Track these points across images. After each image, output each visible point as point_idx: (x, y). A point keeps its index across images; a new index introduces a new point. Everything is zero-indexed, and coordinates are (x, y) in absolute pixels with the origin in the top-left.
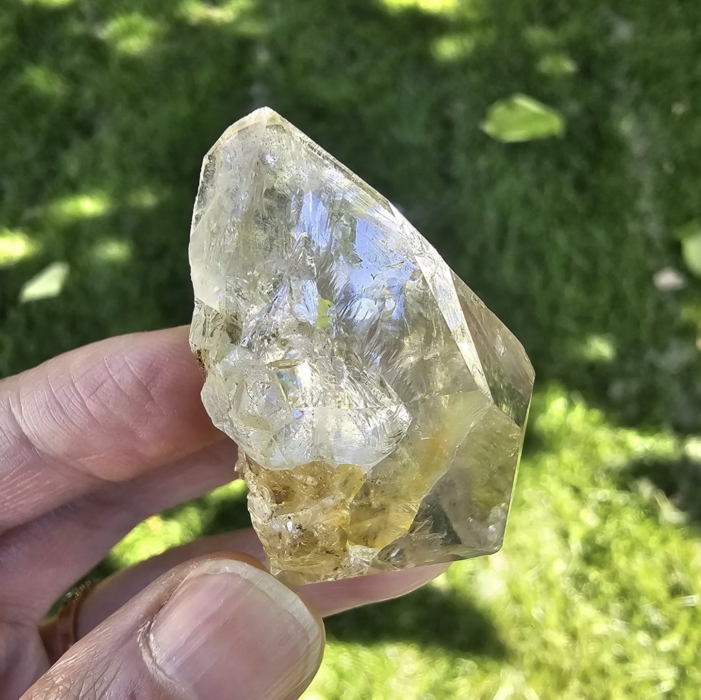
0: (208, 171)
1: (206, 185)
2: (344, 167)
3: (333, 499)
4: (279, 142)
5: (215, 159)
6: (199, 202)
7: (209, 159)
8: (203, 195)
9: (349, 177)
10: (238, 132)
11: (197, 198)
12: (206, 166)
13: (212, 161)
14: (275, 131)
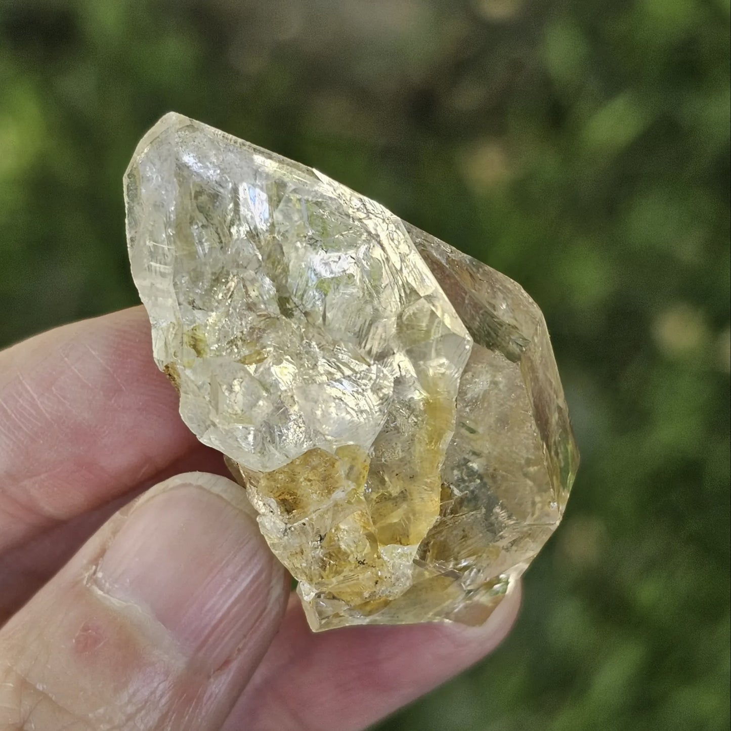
0: (131, 190)
1: (132, 205)
2: (262, 149)
3: (343, 491)
4: (194, 141)
5: (135, 176)
6: (130, 223)
7: (130, 178)
8: (133, 215)
9: (270, 158)
10: (151, 143)
11: (126, 221)
12: (128, 186)
13: (132, 180)
14: (187, 133)
